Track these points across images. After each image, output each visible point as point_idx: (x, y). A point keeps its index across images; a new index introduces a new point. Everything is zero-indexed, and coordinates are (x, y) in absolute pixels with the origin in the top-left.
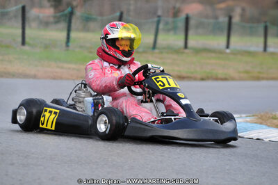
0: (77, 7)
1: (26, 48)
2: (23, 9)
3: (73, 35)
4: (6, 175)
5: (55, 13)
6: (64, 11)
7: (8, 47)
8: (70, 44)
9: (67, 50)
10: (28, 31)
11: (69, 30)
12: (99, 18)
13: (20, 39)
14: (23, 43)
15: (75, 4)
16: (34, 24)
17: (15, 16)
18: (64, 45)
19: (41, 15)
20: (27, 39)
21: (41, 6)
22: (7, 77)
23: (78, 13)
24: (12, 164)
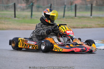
0: (34, 3)
1: (16, 19)
2: (15, 4)
3: (33, 13)
4: (10, 66)
5: (26, 5)
6: (30, 4)
7: (9, 19)
8: (32, 17)
9: (31, 19)
10: (16, 13)
11: (32, 11)
12: (43, 7)
13: (14, 16)
14: (15, 17)
15: (34, 1)
16: (19, 10)
17: (12, 7)
18: (30, 17)
19: (22, 6)
20: (16, 15)
21: (21, 3)
22: (9, 30)
23: (35, 5)
24: (12, 62)
